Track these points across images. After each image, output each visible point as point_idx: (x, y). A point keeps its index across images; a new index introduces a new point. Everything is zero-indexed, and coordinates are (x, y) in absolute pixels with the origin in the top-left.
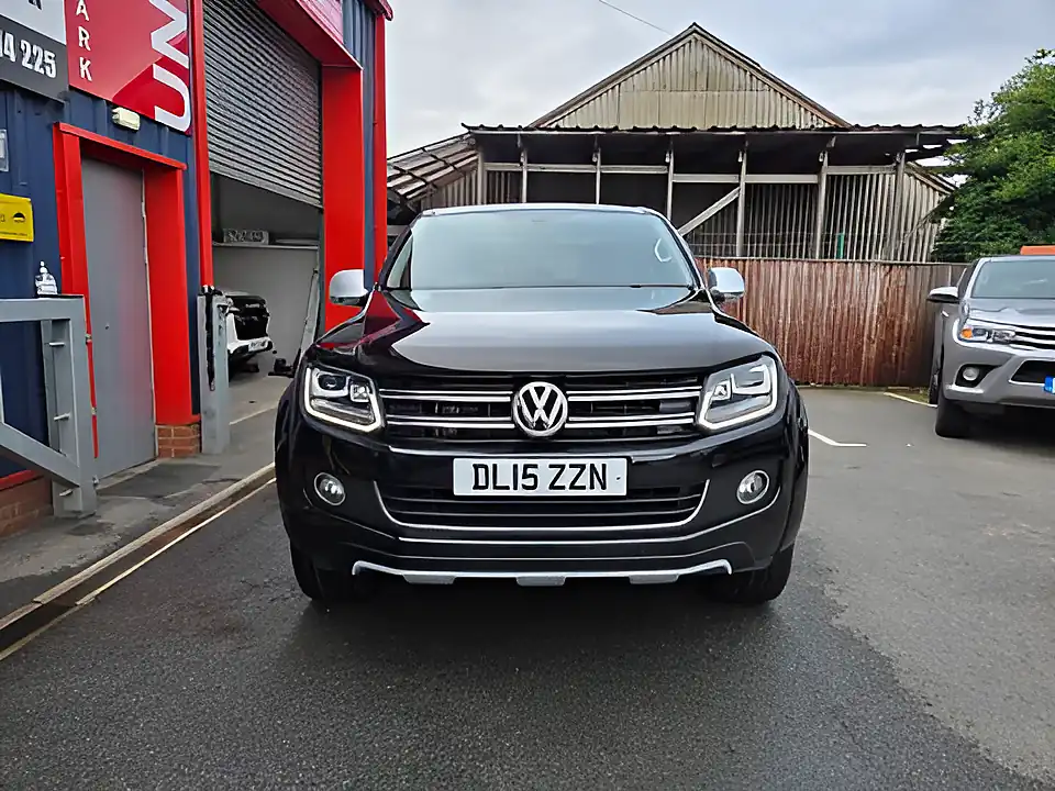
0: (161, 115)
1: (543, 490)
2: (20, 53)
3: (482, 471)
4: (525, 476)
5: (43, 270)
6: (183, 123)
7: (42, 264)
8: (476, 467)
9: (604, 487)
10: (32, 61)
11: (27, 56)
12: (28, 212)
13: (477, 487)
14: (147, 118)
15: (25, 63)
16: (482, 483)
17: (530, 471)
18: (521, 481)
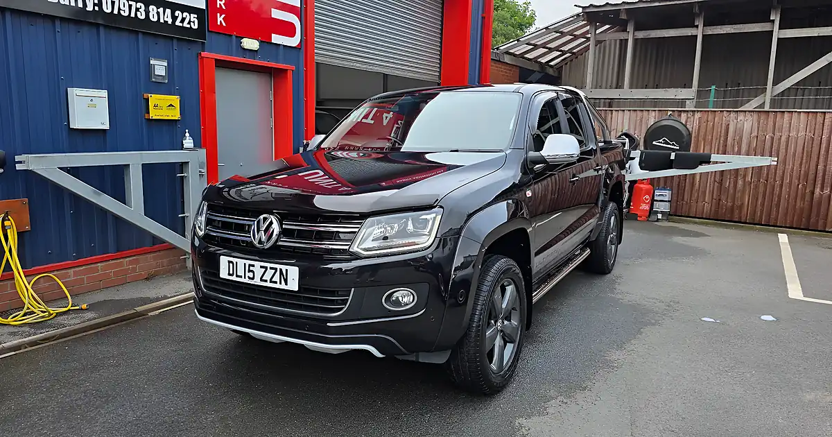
0: (276, 39)
1: (257, 281)
2: (174, 18)
3: (231, 265)
4: (249, 271)
5: (187, 134)
6: (294, 41)
7: (187, 131)
8: (229, 262)
9: (286, 284)
10: (183, 20)
11: (179, 19)
12: (177, 104)
13: (229, 274)
14: (266, 42)
15: (178, 23)
16: (231, 272)
17: (251, 268)
18: (247, 274)
